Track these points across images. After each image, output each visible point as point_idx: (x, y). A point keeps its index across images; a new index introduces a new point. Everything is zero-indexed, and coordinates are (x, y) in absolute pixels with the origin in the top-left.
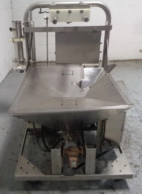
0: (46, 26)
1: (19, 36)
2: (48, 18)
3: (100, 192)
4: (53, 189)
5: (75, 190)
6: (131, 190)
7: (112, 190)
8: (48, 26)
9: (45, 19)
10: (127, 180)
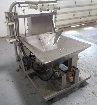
0: (23, 15)
1: (10, 21)
2: (24, 10)
3: (80, 90)
4: (62, 98)
5: (70, 94)
6: (90, 84)
7: (84, 87)
8: (25, 14)
9: (23, 10)
10: (86, 81)
